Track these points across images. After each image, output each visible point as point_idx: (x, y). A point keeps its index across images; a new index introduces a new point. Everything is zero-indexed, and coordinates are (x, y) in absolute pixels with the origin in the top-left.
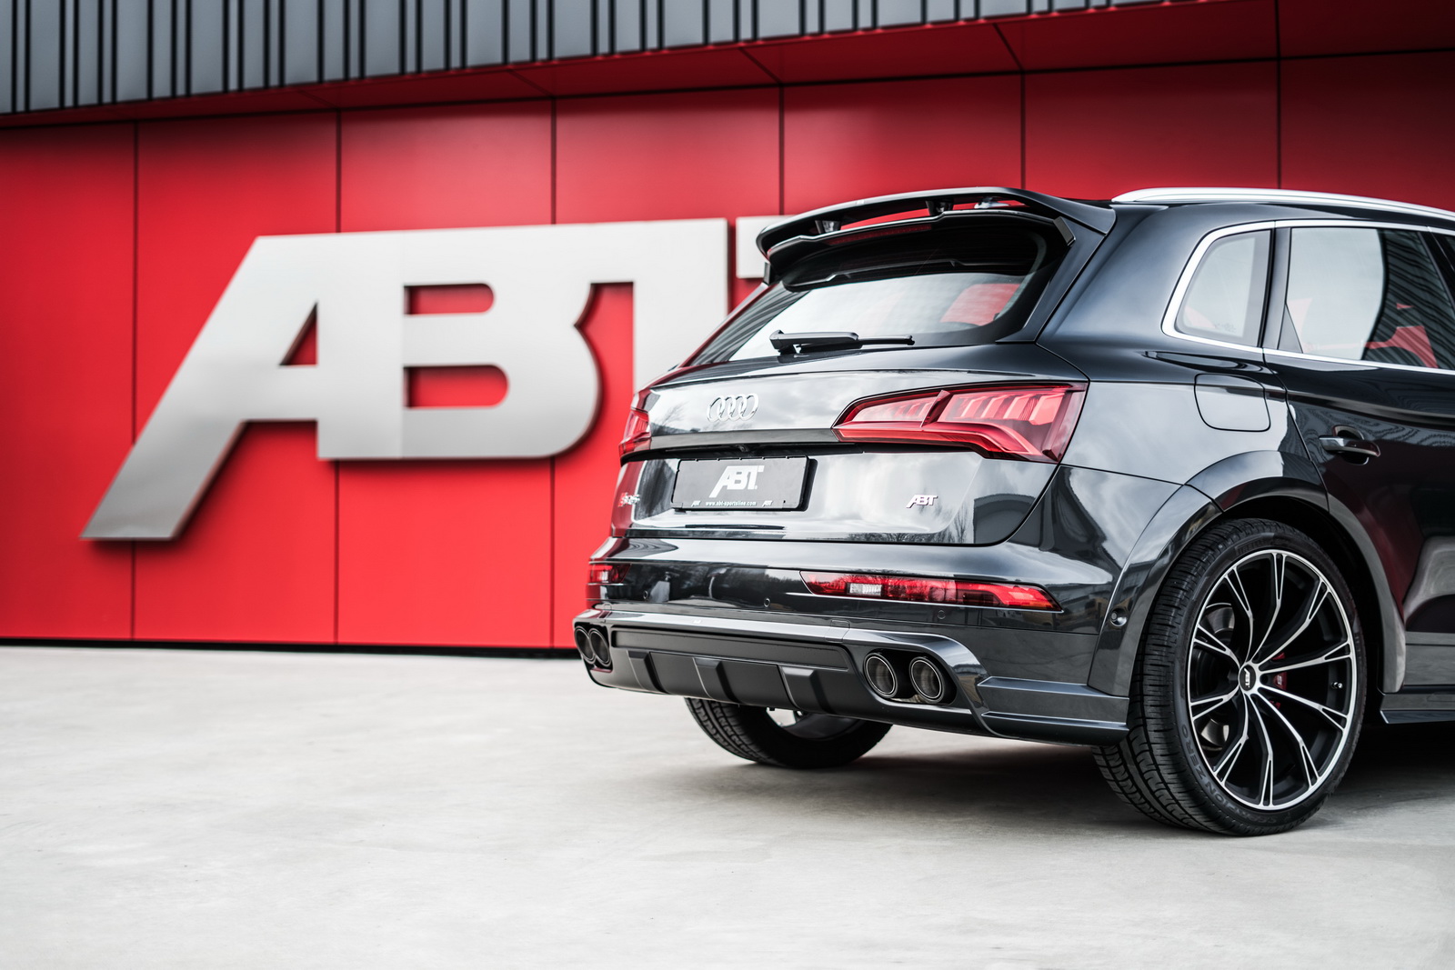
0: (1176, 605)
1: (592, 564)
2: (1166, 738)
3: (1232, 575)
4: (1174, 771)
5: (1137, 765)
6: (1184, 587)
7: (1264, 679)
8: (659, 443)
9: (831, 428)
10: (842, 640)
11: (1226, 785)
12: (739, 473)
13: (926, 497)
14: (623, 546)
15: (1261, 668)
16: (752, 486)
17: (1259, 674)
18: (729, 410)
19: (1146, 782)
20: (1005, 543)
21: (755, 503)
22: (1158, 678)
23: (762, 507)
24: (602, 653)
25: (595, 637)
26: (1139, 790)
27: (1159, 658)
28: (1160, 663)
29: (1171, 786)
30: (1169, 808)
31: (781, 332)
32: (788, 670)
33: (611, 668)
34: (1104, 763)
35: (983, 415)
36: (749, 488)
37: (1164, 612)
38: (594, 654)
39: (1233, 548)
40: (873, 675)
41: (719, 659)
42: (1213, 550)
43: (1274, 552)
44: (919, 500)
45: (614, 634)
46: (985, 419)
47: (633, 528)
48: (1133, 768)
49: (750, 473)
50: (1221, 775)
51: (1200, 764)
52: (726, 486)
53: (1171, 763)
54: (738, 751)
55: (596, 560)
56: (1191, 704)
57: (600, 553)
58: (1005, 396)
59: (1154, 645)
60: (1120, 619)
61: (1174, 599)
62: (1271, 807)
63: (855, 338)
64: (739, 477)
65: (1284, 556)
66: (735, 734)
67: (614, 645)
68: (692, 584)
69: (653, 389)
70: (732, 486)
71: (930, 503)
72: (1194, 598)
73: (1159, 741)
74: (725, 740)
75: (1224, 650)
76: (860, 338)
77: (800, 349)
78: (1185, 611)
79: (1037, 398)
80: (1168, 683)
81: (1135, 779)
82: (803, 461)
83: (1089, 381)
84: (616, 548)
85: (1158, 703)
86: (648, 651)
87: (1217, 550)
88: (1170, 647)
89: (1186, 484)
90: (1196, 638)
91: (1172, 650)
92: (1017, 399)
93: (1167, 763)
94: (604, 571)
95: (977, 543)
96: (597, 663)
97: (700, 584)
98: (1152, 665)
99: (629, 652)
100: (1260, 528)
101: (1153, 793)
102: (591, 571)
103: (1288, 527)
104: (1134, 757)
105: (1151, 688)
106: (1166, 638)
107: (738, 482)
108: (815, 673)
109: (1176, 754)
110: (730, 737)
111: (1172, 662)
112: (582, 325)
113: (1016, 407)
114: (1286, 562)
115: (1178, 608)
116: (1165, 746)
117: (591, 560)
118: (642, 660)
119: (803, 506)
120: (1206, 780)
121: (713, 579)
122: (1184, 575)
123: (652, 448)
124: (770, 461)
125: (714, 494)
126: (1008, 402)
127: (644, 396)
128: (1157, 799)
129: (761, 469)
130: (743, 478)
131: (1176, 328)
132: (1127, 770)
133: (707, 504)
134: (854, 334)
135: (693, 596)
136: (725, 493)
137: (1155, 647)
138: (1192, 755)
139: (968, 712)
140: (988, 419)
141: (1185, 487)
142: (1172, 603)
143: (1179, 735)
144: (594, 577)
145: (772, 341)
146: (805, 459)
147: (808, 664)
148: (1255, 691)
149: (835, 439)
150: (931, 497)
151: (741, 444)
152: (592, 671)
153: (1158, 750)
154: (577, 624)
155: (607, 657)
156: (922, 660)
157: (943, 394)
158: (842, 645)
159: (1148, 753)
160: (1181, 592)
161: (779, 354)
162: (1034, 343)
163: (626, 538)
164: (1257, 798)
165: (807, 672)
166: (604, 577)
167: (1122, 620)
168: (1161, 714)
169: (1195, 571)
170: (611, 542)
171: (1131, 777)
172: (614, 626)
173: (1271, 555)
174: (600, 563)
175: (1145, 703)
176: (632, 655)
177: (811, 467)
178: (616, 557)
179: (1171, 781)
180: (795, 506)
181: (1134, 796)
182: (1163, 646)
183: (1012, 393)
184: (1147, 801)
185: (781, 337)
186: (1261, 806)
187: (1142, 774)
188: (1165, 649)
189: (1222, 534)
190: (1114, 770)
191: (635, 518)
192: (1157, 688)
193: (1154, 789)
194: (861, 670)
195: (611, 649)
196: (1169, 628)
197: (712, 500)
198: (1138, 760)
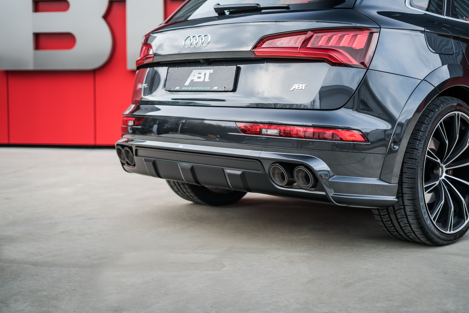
0: (419, 139)
1: (124, 117)
2: (413, 203)
3: (441, 124)
4: (415, 218)
5: (396, 215)
6: (422, 130)
7: (447, 172)
8: (157, 60)
9: (251, 51)
10: (259, 157)
11: (436, 224)
12: (199, 73)
13: (301, 85)
14: (137, 108)
15: (446, 167)
16: (207, 80)
17: (445, 169)
18: (195, 43)
19: (399, 223)
20: (343, 109)
21: (209, 88)
22: (410, 175)
23: (213, 90)
24: (130, 159)
25: (127, 152)
26: (394, 226)
27: (411, 165)
28: (412, 167)
29: (412, 226)
30: (408, 234)
31: (219, 4)
32: (228, 171)
33: (134, 165)
34: (378, 213)
35: (330, 44)
36: (205, 81)
37: (413, 142)
38: (126, 158)
39: (442, 110)
40: (274, 174)
41: (191, 164)
42: (433, 112)
43: (456, 112)
44: (297, 87)
45: (136, 150)
46: (330, 46)
47: (143, 100)
48: (393, 217)
49: (205, 73)
50: (434, 219)
51: (427, 215)
52: (193, 80)
53: (414, 215)
54: (187, 198)
55: (126, 115)
56: (424, 186)
57: (127, 112)
58: (340, 35)
59: (408, 158)
60: (395, 147)
61: (418, 136)
62: (452, 232)
63: (259, 6)
64: (200, 75)
65: (460, 114)
66: (188, 192)
67: (136, 155)
68: (169, 126)
69: (152, 34)
70: (196, 80)
71: (303, 88)
72: (426, 135)
73: (409, 204)
74: (182, 194)
75: (437, 160)
76: (261, 6)
77: (229, 12)
78: (423, 142)
79: (356, 36)
80: (415, 177)
81: (393, 221)
82: (234, 68)
83: (380, 28)
84: (134, 109)
85: (410, 187)
86: (154, 159)
87: (435, 112)
88: (416, 159)
89: (423, 80)
90: (427, 155)
91: (417, 161)
92: (346, 36)
93: (412, 215)
94: (132, 120)
95: (322, 108)
96: (128, 163)
97: (174, 126)
98: (407, 168)
99: (145, 159)
100: (451, 101)
101: (401, 227)
102: (124, 120)
103: (461, 101)
104: (395, 211)
105: (407, 179)
106: (415, 155)
107: (199, 78)
108: (243, 173)
109: (417, 211)
110: (184, 193)
111: (418, 167)
112: (106, 17)
113: (346, 40)
114: (460, 117)
115: (420, 140)
116: (412, 207)
117: (124, 115)
118: (151, 163)
119: (234, 90)
120: (429, 222)
121: (181, 124)
122: (422, 124)
123: (154, 61)
124: (216, 67)
125: (187, 83)
126: (341, 38)
127: (147, 37)
128: (403, 231)
129: (212, 71)
130: (202, 76)
131: (411, 5)
132: (389, 217)
133: (183, 88)
134: (258, 4)
135: (170, 133)
136: (192, 83)
137: (409, 160)
138: (424, 211)
139: (324, 193)
140: (332, 46)
141: (423, 81)
142: (417, 138)
143: (419, 202)
144: (126, 123)
145: (214, 8)
146: (235, 66)
147: (239, 168)
148: (443, 177)
149: (253, 56)
150: (304, 86)
151: (201, 59)
152: (124, 166)
153: (408, 209)
154: (117, 145)
155: (132, 160)
156: (302, 168)
157: (310, 34)
158: (258, 160)
159: (403, 210)
160: (421, 132)
161: (218, 15)
162: (352, 8)
163: (139, 104)
164: (446, 228)
165: (239, 172)
166: (131, 123)
167: (397, 147)
168: (411, 192)
169: (427, 122)
170: (133, 106)
171: (391, 220)
172: (137, 147)
173: (455, 114)
174: (127, 116)
175: (403, 187)
176: (146, 160)
177: (238, 70)
178: (134, 114)
179: (413, 223)
180: (231, 90)
181: (391, 228)
182: (413, 159)
183: (343, 33)
184: (397, 231)
185: (219, 7)
186: (448, 232)
187: (397, 219)
188: (414, 160)
189: (436, 104)
190: (382, 217)
191: (144, 95)
192: (410, 179)
193: (402, 226)
194: (267, 172)
195: (135, 157)
196: (416, 150)
197: (186, 86)
198: (397, 213)
